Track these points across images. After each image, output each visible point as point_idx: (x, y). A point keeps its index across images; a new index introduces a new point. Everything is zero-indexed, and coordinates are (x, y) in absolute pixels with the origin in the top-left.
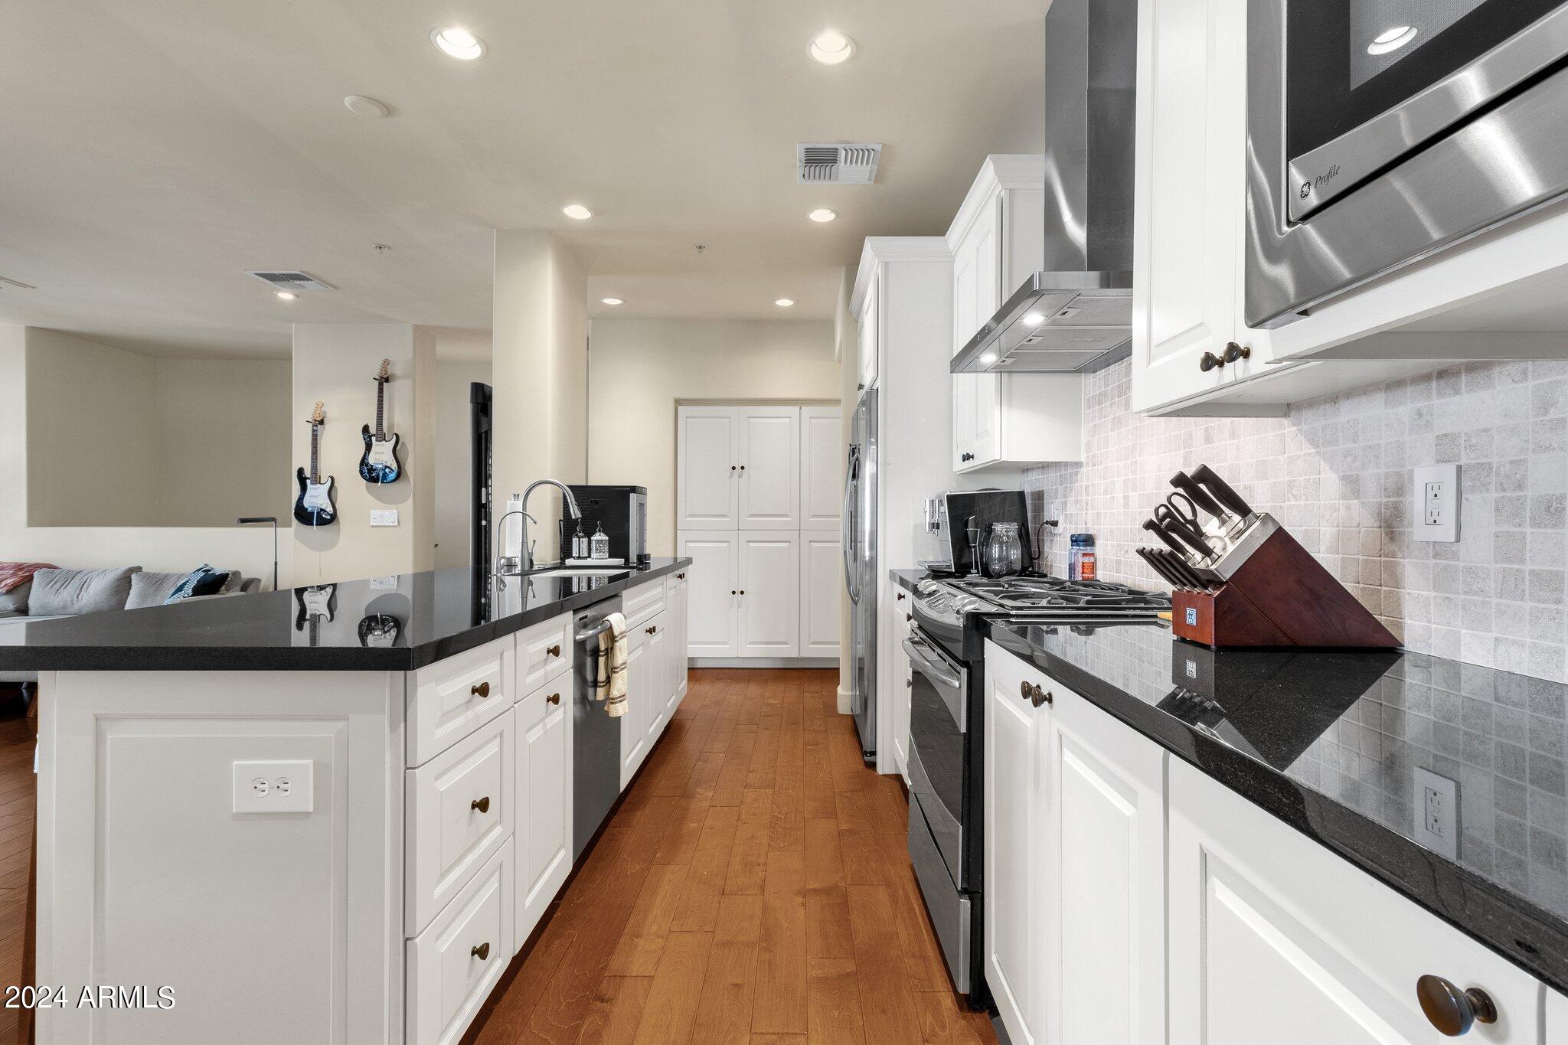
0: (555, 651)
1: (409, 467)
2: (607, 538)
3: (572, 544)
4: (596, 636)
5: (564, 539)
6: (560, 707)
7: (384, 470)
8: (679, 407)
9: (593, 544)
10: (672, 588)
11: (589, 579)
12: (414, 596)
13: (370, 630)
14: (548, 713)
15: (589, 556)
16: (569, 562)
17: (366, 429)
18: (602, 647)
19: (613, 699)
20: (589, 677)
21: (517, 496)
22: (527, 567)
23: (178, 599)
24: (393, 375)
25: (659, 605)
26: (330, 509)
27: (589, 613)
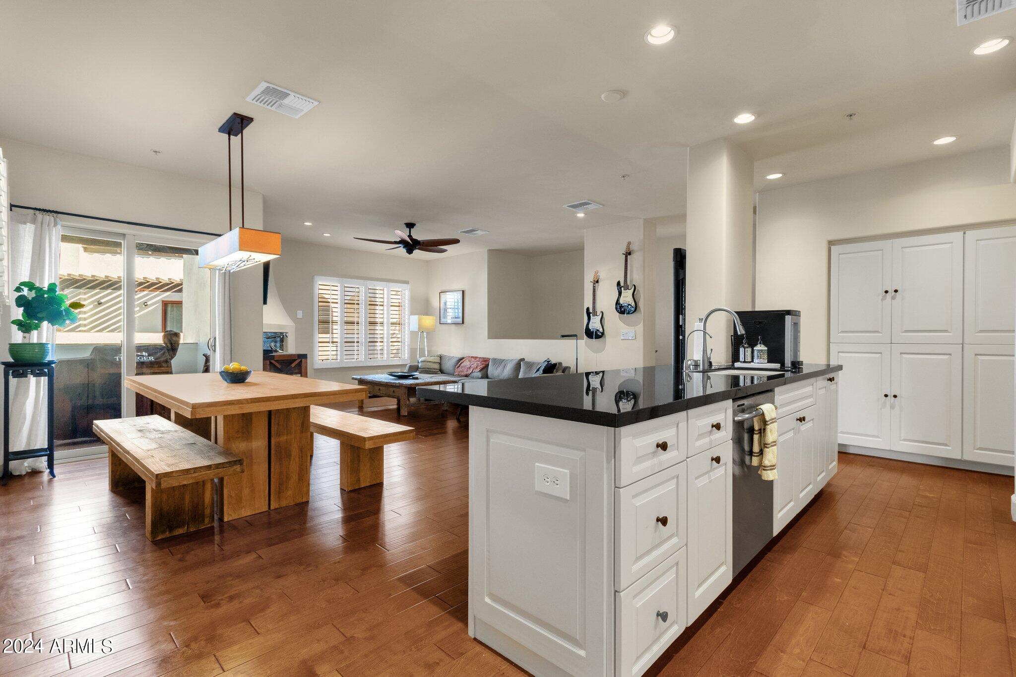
0: (717, 427)
1: (641, 304)
2: (766, 348)
3: (739, 352)
4: (752, 418)
5: (734, 348)
6: (721, 466)
7: (628, 307)
8: (832, 247)
9: (756, 353)
10: (824, 388)
11: (752, 378)
12: (643, 381)
13: (621, 399)
14: (712, 469)
15: (752, 361)
16: (737, 365)
17: (619, 283)
18: (756, 427)
19: (764, 467)
20: (747, 448)
21: (701, 320)
22: (706, 367)
23: (537, 375)
24: (632, 250)
25: (810, 401)
26: (601, 330)
27: (746, 402)
